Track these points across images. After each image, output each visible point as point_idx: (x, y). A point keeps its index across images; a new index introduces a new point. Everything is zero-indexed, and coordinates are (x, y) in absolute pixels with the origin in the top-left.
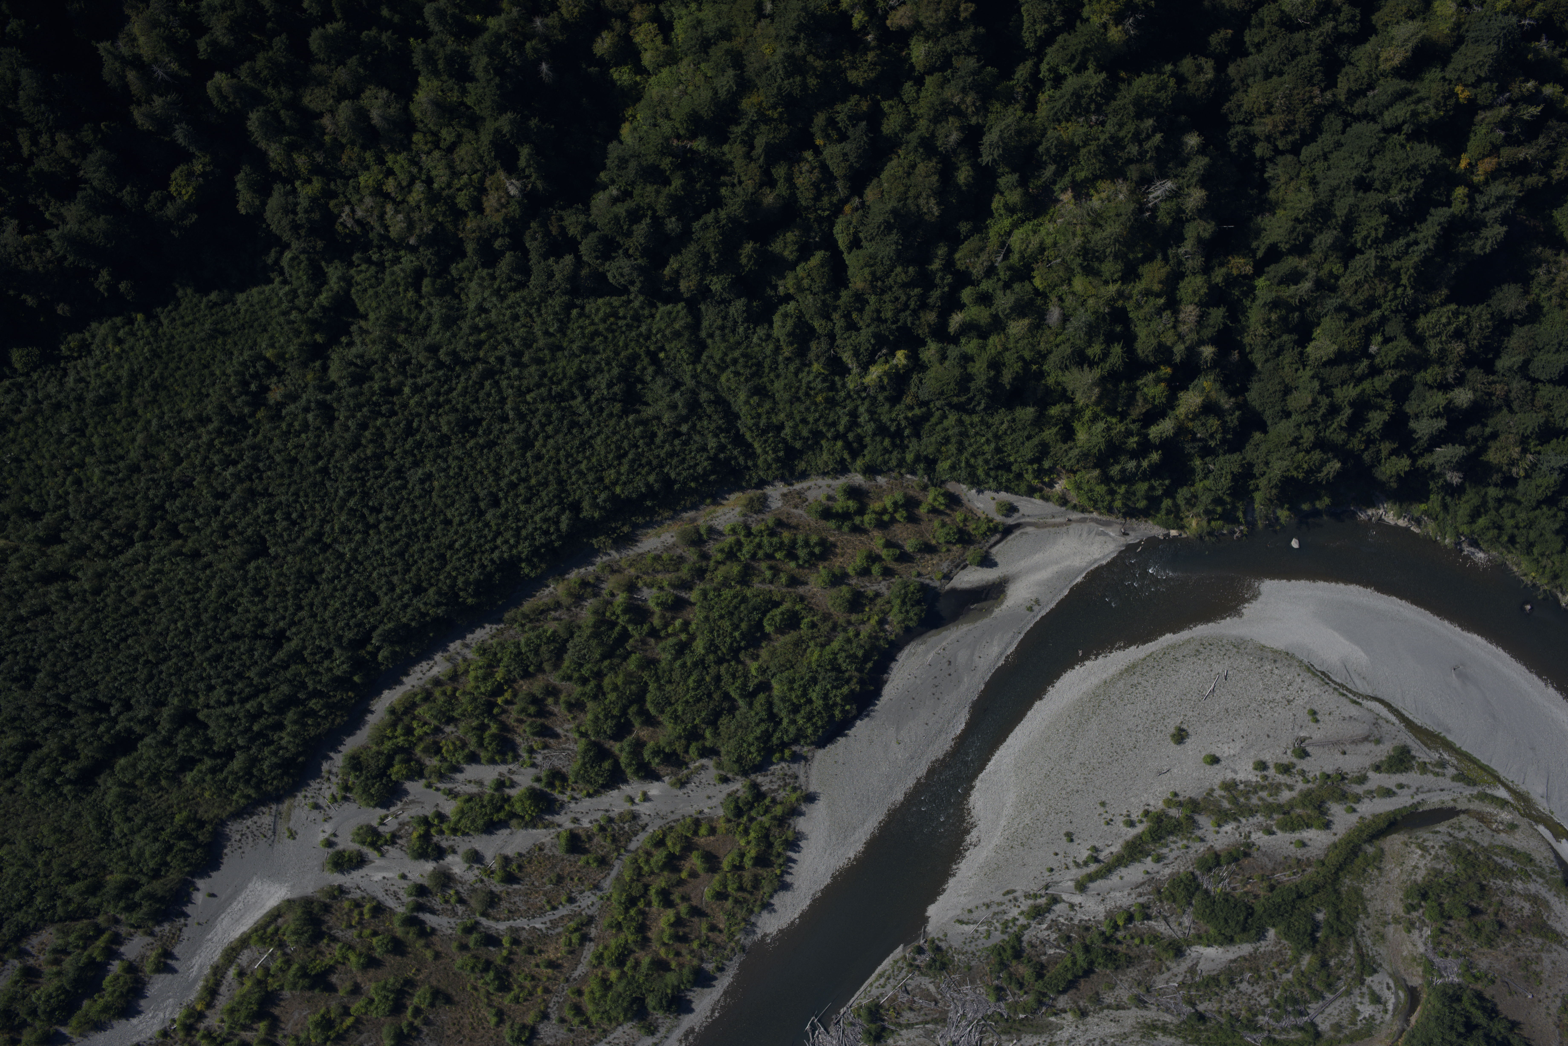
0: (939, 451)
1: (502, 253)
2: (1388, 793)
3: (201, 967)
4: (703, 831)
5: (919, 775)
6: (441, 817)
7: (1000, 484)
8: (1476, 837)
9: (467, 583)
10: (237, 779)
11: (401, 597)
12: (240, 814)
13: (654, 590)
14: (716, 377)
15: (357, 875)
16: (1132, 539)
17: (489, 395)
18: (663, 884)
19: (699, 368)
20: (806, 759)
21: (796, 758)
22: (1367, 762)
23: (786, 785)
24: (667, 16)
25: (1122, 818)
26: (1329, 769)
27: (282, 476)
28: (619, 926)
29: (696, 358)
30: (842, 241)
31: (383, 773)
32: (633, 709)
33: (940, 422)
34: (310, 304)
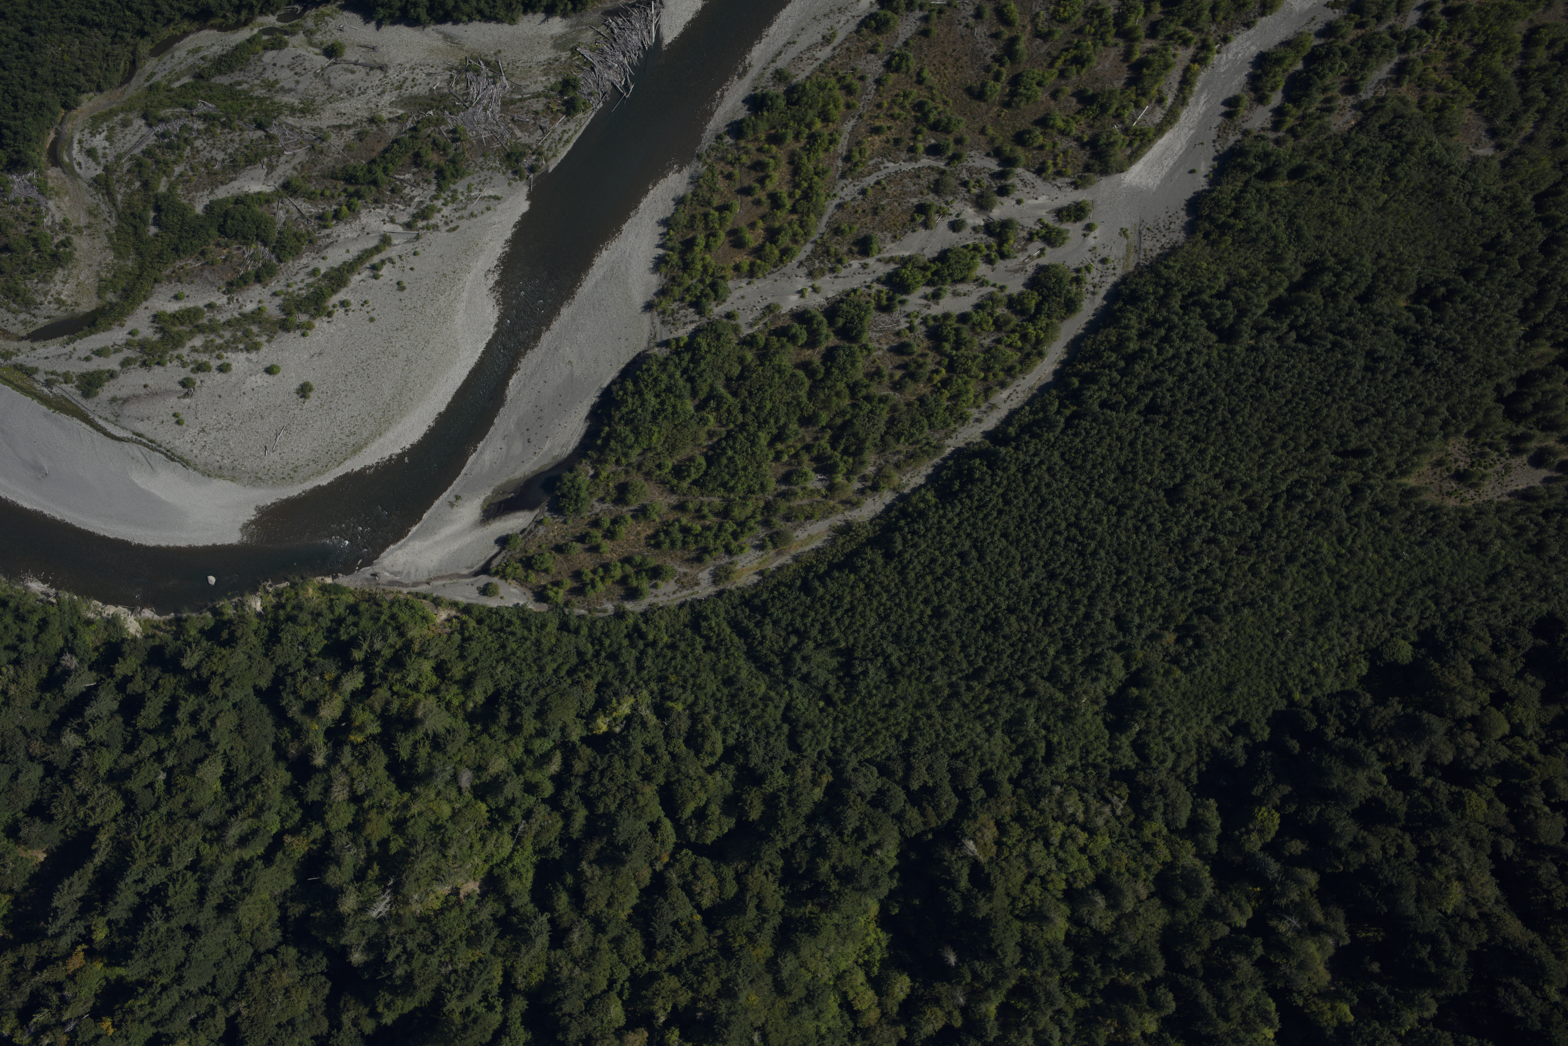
0: (558, 639)
1: (976, 785)
2: (99, 351)
3: (1197, 103)
4: (746, 266)
6: (989, 260)
7: (498, 614)
8: (9, 316)
9: (982, 479)
10: (1177, 282)
11: (1041, 462)
12: (1173, 249)
13: (810, 487)
14: (770, 688)
15: (1063, 201)
16: (367, 571)
17: (977, 654)
18: (779, 213)
19: (786, 695)
20: (655, 341)
21: (664, 342)
22: (122, 379)
23: (672, 314)
24: (847, 1017)
25: (352, 307)
26: (157, 369)
27: (1157, 563)
28: (817, 170)
29: (790, 704)
30: (667, 827)
31: (1045, 297)
32: (820, 376)
33: (559, 667)
34: (1146, 721)
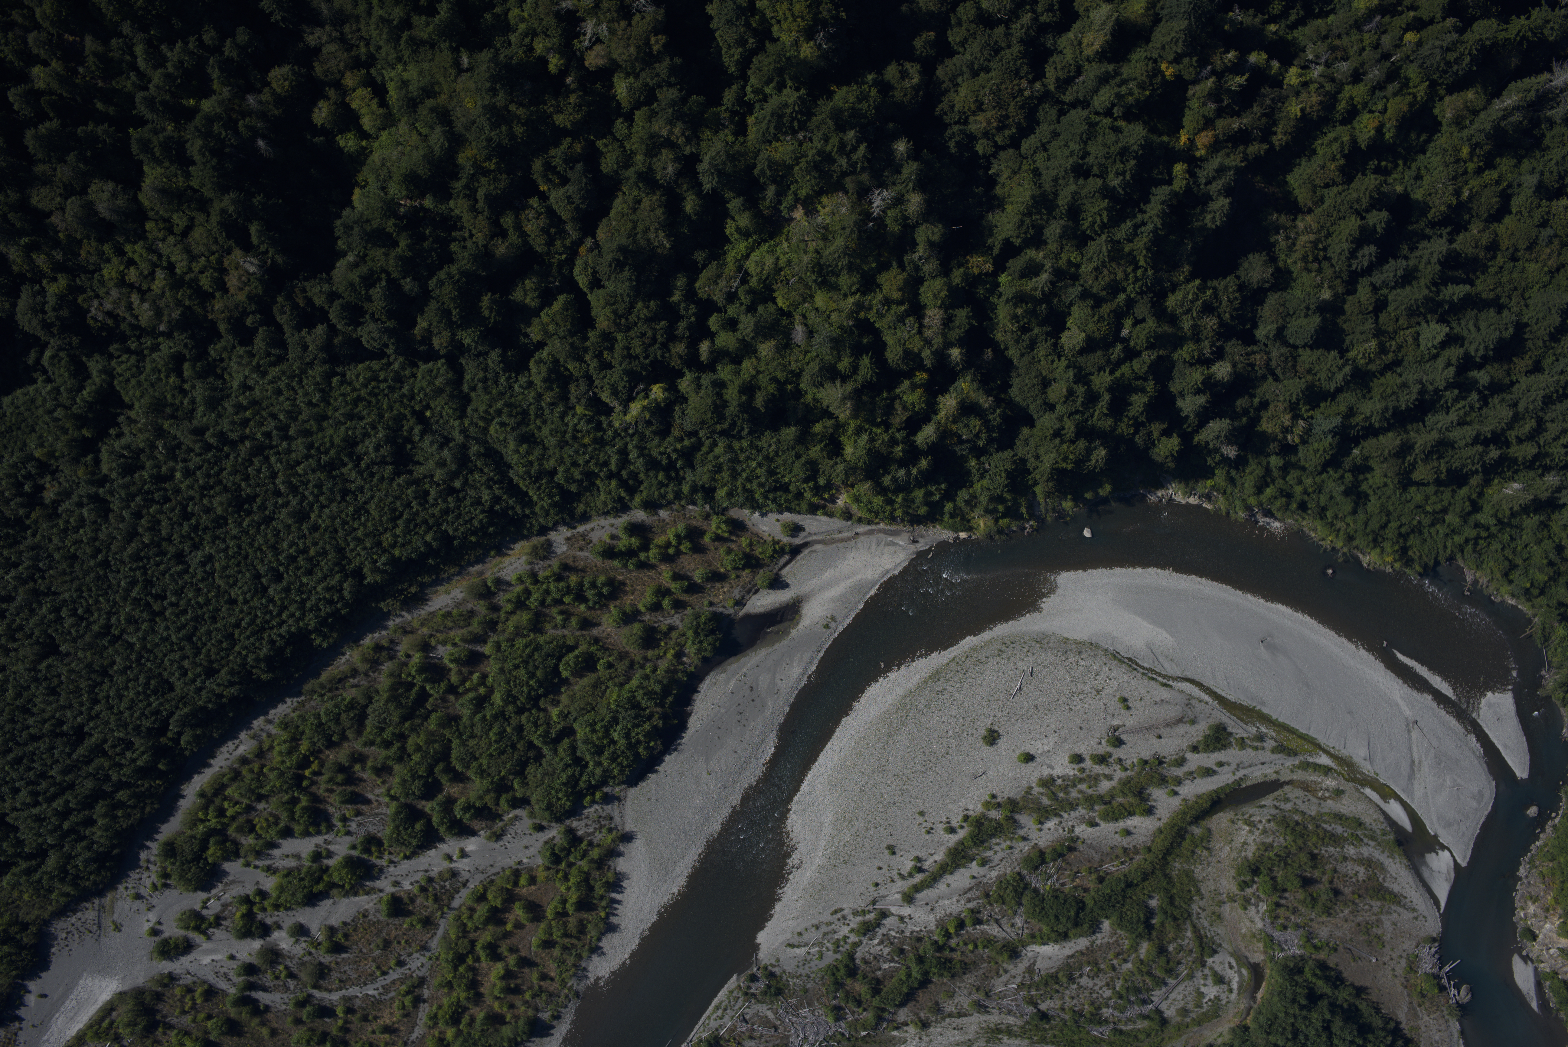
0: (714, 479)
1: (256, 330)
2: (1208, 772)
4: (523, 881)
5: (734, 803)
6: (263, 894)
7: (780, 505)
8: (1303, 807)
9: (258, 660)
10: (52, 878)
11: (193, 681)
12: (63, 912)
13: (449, 647)
14: (486, 430)
15: (185, 960)
16: (922, 546)
17: (259, 471)
18: (489, 938)
19: (467, 422)
20: (619, 799)
21: (608, 799)
22: (1184, 743)
23: (601, 827)
24: (379, 79)
25: (943, 826)
26: (1147, 755)
27: (64, 573)
28: (450, 985)
29: (462, 414)
30: (582, 281)
31: (198, 857)
32: (439, 767)
33: (711, 450)
34: (74, 399)
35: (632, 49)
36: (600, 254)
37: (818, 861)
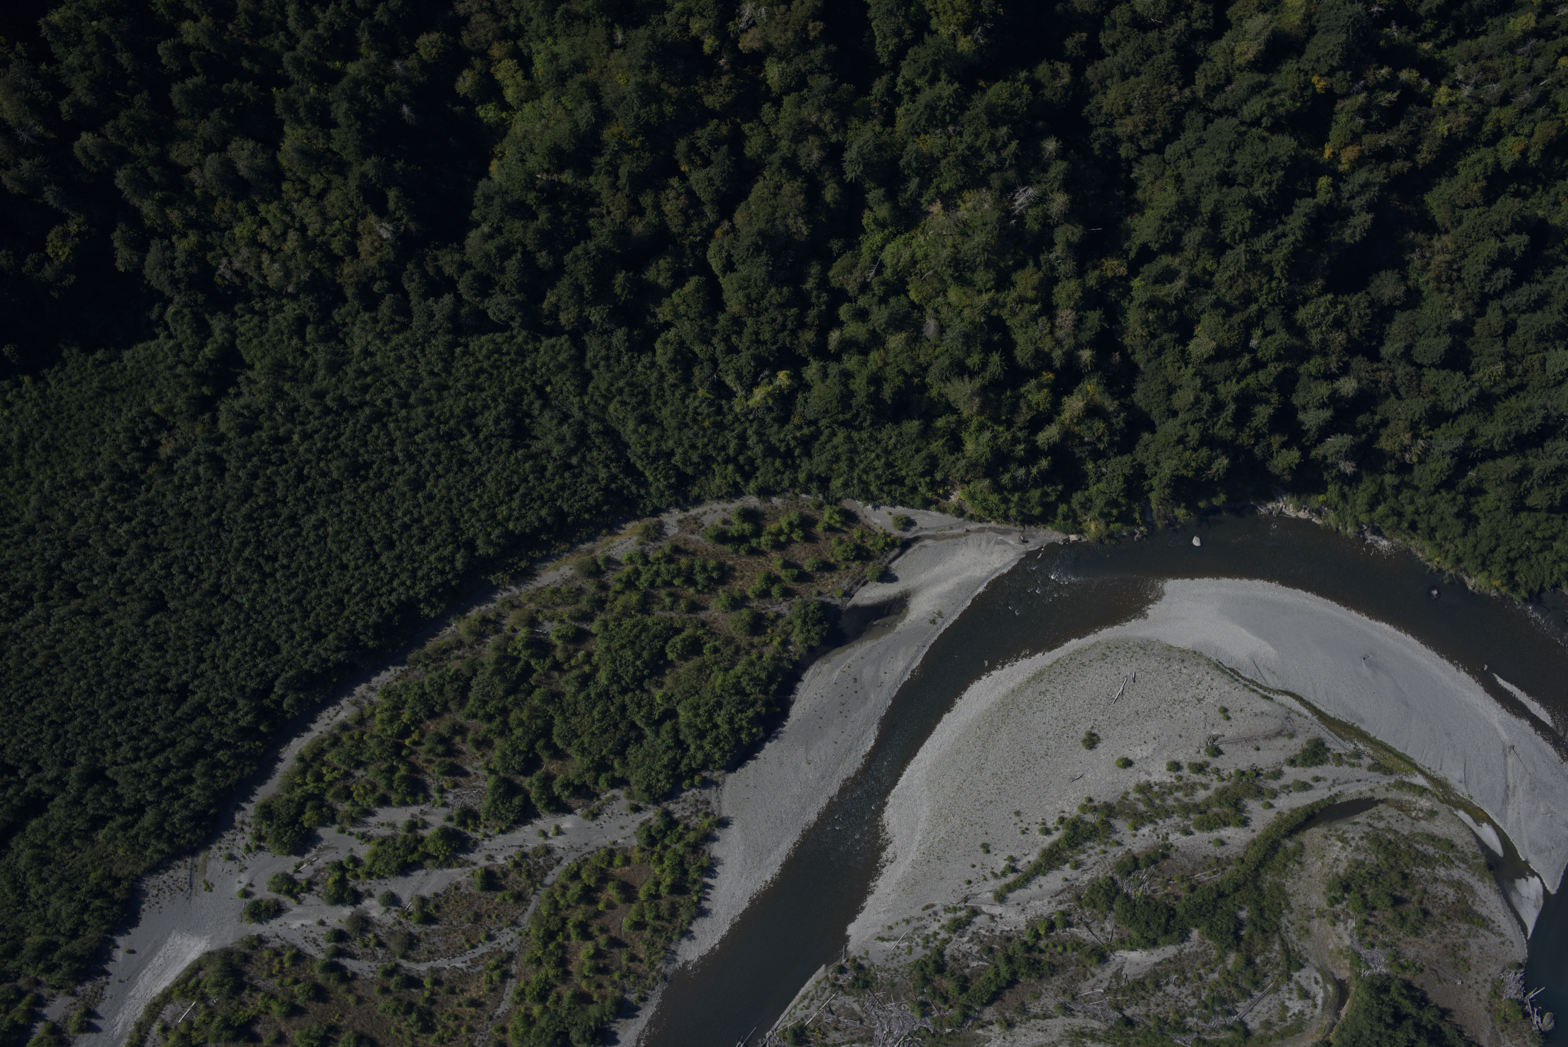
0: (830, 469)
1: (382, 296)
2: (1304, 787)
3: (125, 1024)
4: (617, 861)
5: (831, 794)
6: (356, 861)
7: (894, 498)
8: (1396, 826)
9: (366, 627)
10: (148, 835)
11: (301, 644)
12: (155, 869)
13: (555, 623)
14: (605, 408)
15: (275, 923)
16: (1032, 546)
17: (377, 437)
18: (580, 917)
19: (586, 399)
20: (717, 784)
21: (707, 783)
22: (1282, 757)
23: (698, 811)
24: (525, 51)
25: (1038, 827)
26: (1244, 766)
27: (177, 530)
28: (539, 961)
29: (582, 390)
30: (716, 264)
31: (295, 820)
32: (540, 743)
33: (830, 440)
34: (195, 357)
35: (790, 34)
36: (736, 238)
37: (912, 856)
